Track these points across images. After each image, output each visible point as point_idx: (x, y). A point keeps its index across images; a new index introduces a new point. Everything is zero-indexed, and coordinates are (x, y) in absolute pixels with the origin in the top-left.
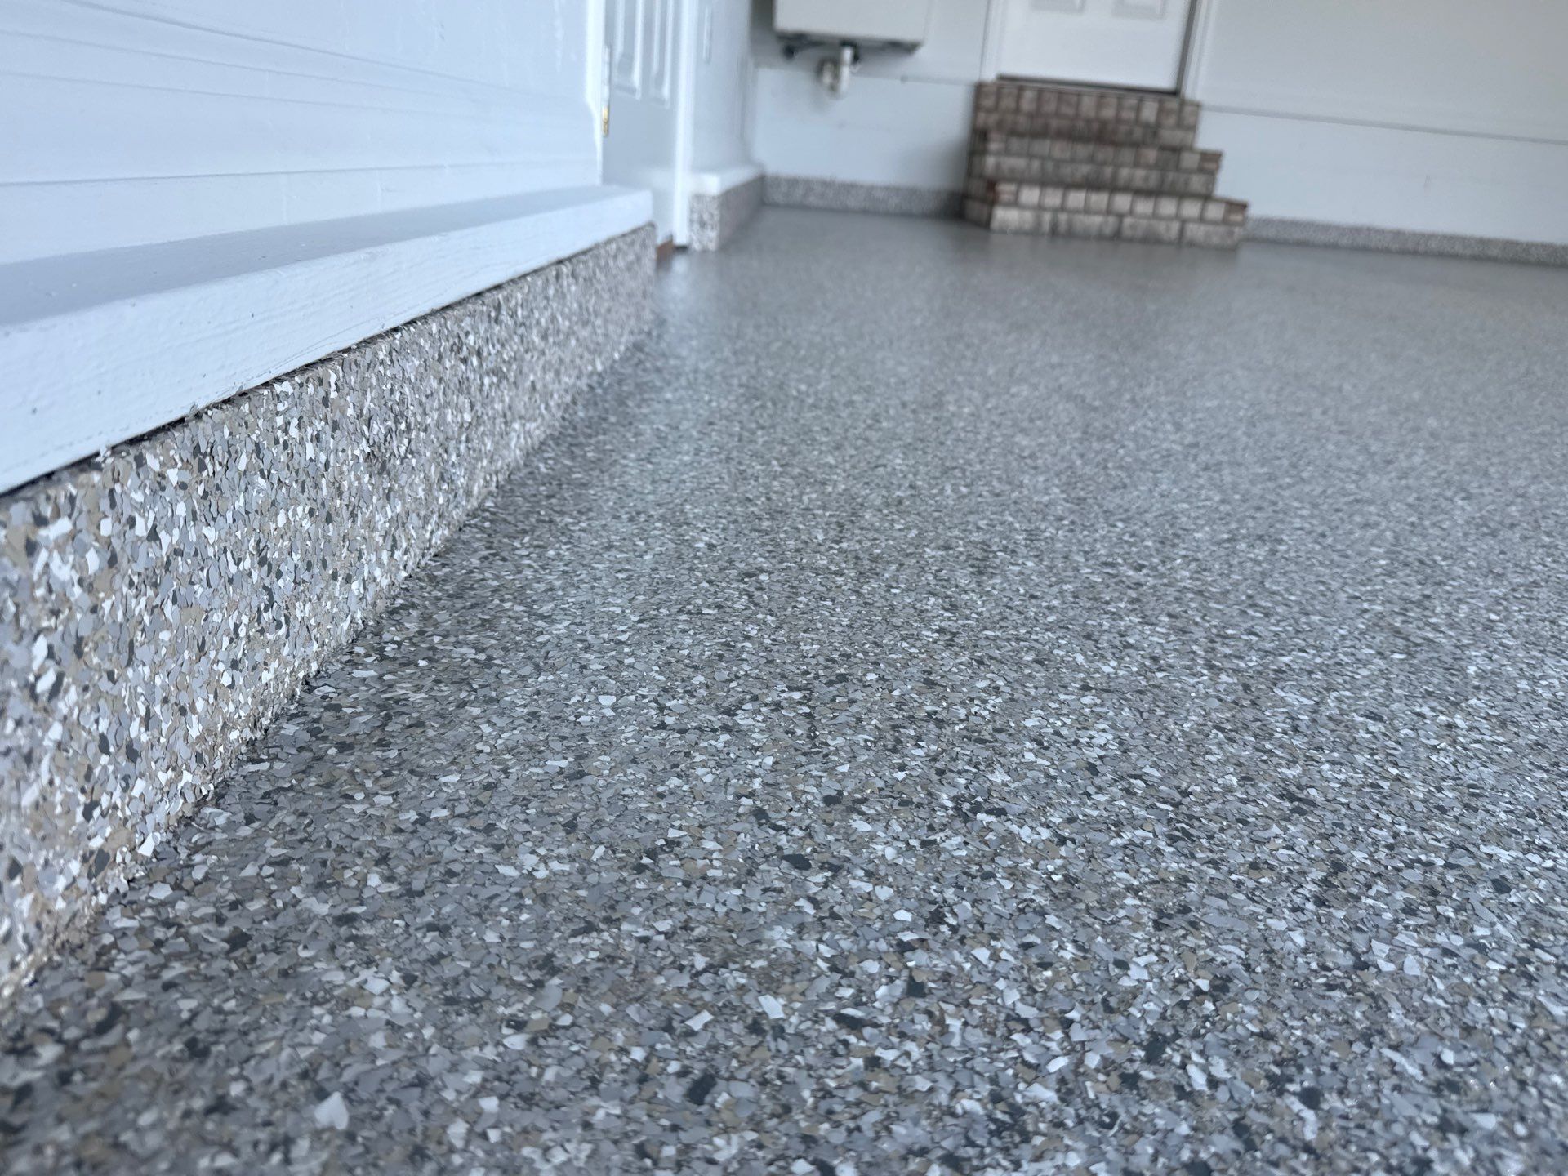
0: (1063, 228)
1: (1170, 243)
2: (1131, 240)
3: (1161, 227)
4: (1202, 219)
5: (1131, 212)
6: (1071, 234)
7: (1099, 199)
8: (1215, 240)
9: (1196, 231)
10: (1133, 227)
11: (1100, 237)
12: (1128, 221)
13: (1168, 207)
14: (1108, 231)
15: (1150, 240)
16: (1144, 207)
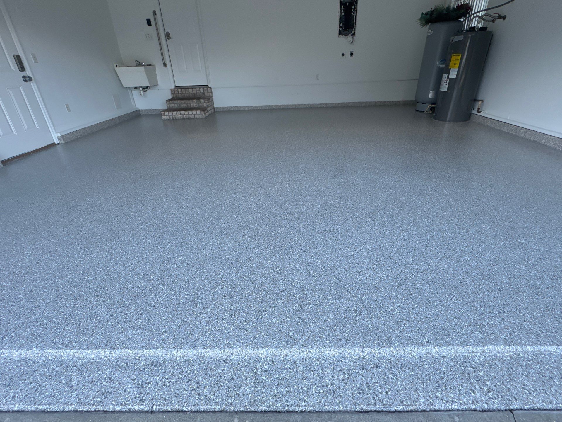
0: (174, 118)
1: (193, 118)
2: (186, 119)
3: (191, 116)
4: (197, 114)
5: (185, 114)
6: (176, 119)
7: (178, 113)
8: (201, 117)
9: (197, 116)
10: (186, 116)
11: (181, 119)
12: (185, 115)
13: (190, 112)
14: (182, 118)
15: (189, 119)
16: (186, 113)
